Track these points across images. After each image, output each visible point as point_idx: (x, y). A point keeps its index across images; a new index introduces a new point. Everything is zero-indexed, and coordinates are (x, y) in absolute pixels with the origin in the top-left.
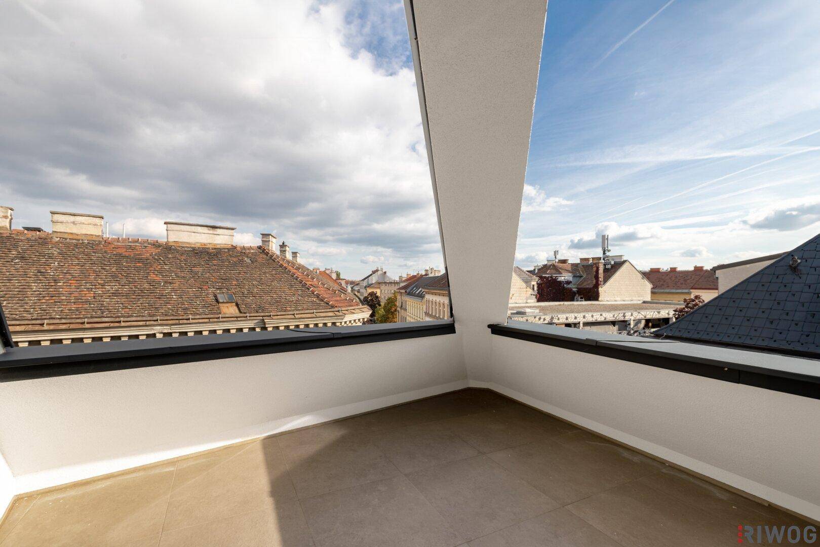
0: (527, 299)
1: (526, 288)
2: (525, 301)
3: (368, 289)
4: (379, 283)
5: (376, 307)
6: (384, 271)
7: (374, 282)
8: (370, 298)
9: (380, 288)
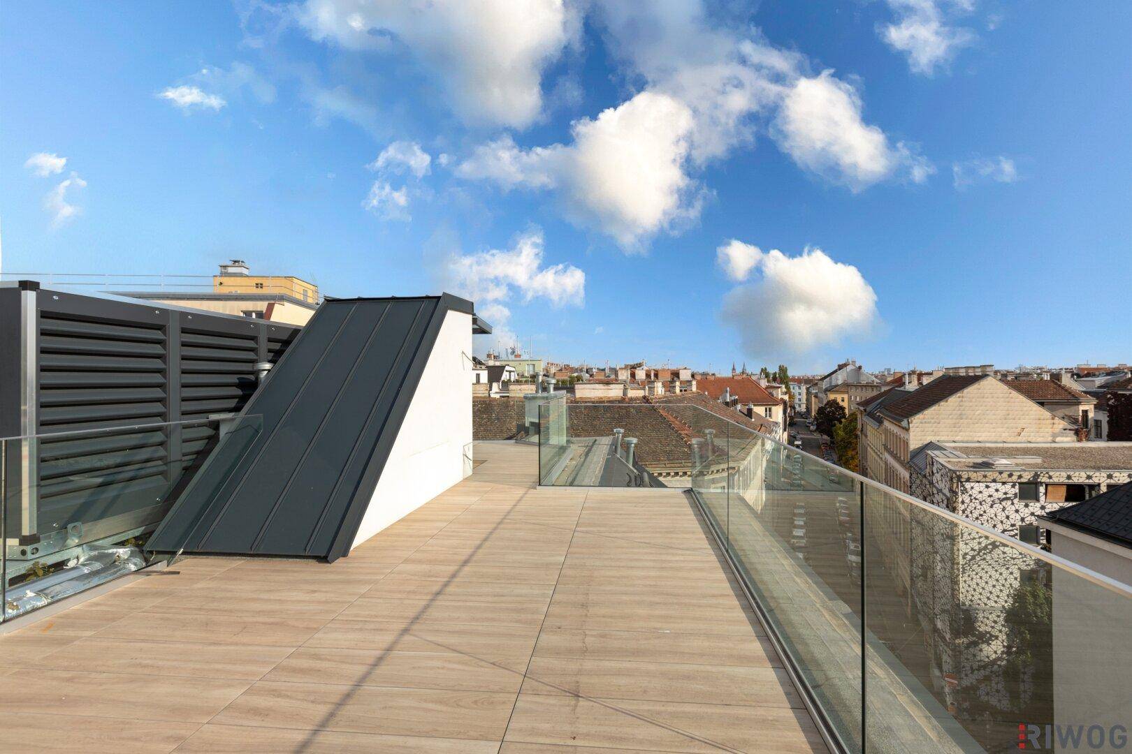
0: (1054, 435)
1: (1053, 419)
2: (1050, 439)
3: (828, 393)
4: (847, 386)
5: (835, 425)
6: (857, 366)
7: (840, 382)
8: (829, 409)
9: (847, 393)
